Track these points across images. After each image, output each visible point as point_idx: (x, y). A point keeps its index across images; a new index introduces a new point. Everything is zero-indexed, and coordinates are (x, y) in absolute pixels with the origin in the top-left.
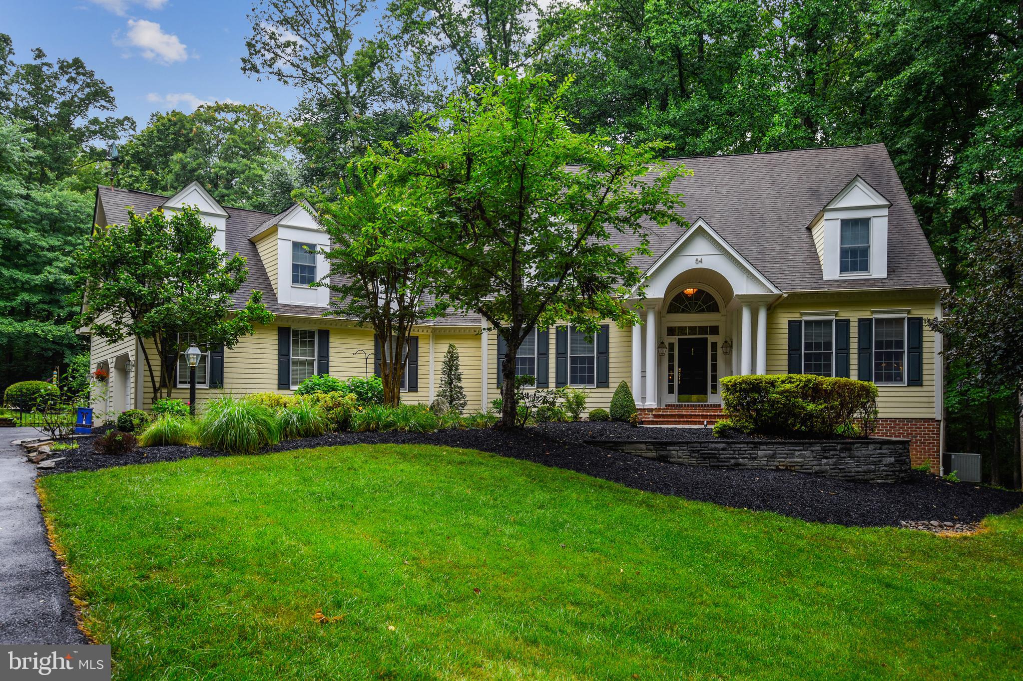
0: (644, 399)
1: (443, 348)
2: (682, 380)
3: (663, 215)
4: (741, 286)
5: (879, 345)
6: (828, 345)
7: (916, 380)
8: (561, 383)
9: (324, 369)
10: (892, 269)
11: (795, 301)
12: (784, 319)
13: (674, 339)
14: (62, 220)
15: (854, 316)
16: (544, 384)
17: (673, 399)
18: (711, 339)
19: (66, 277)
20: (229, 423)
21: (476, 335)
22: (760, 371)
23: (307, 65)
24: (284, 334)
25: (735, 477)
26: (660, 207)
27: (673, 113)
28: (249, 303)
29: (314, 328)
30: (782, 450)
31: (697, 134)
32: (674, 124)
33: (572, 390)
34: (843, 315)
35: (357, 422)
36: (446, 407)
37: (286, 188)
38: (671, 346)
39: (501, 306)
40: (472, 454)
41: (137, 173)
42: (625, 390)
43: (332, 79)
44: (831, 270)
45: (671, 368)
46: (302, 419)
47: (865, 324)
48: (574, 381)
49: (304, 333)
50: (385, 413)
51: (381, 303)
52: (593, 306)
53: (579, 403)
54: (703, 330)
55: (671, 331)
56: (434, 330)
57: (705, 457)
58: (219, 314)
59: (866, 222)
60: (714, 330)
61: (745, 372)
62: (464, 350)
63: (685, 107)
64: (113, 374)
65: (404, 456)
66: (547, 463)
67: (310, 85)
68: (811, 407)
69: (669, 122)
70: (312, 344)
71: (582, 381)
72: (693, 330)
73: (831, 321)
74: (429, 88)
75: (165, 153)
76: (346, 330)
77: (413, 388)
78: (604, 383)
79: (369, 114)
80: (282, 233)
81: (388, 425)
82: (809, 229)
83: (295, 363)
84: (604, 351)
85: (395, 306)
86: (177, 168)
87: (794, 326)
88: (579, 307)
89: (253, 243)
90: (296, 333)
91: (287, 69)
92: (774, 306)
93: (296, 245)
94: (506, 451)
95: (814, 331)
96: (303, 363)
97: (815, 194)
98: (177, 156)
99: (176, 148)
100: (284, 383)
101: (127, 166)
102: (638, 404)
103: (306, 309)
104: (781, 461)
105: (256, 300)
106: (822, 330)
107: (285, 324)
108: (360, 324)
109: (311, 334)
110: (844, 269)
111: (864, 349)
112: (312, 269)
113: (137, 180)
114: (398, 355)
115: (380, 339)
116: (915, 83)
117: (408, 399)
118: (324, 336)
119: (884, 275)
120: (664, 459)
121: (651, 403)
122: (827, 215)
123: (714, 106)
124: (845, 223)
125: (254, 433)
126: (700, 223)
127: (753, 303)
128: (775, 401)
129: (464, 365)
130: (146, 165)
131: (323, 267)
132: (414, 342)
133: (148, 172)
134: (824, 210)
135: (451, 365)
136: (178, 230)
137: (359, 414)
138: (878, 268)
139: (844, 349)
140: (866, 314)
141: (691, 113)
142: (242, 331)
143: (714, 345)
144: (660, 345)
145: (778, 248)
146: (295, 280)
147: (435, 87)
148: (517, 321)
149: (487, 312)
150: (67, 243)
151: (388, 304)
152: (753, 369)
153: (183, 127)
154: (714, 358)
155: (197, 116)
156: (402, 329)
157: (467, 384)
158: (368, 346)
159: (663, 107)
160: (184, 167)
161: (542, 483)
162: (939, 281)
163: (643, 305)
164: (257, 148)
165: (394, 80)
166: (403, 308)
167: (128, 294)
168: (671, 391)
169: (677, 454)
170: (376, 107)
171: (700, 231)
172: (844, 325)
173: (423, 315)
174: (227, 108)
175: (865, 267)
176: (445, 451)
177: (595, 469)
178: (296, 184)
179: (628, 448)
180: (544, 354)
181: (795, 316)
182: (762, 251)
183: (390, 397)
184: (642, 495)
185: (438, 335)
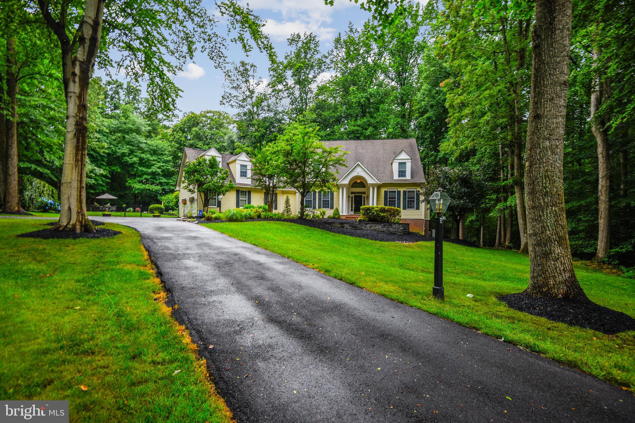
0: (343, 213)
1: (285, 196)
2: (355, 207)
3: (342, 164)
4: (370, 181)
5: (408, 198)
6: (395, 198)
7: (418, 208)
8: (319, 207)
9: (249, 202)
10: (412, 177)
11: (385, 185)
12: (383, 190)
13: (353, 195)
14: (157, 151)
15: (402, 190)
16: (314, 208)
17: (352, 213)
18: (363, 195)
19: (158, 170)
20: (233, 215)
21: (295, 193)
22: (375, 205)
23: (241, 103)
24: (238, 192)
25: (359, 232)
26: (341, 162)
27: (359, 122)
28: (229, 183)
29: (247, 190)
30: (373, 225)
31: (366, 129)
32: (359, 126)
33: (323, 210)
34: (399, 189)
35: (262, 216)
36: (286, 214)
37: (233, 142)
38: (352, 197)
39: (300, 187)
40: (293, 224)
41: (181, 134)
42: (337, 210)
43: (249, 107)
44: (396, 177)
45: (352, 204)
46: (249, 215)
47: (405, 192)
48: (323, 207)
49: (243, 191)
50: (269, 214)
51: (267, 184)
52: (325, 186)
53: (324, 213)
54: (361, 193)
55: (352, 193)
56: (282, 191)
57: (354, 227)
58: (222, 186)
59: (405, 163)
60: (364, 193)
61: (371, 205)
62: (291, 197)
63: (363, 121)
64: (188, 203)
65: (276, 223)
66: (311, 226)
67: (241, 108)
68: (382, 214)
69: (357, 126)
70: (246, 195)
71: (326, 207)
72: (358, 193)
73: (395, 191)
74: (280, 109)
75: (190, 128)
76: (256, 191)
77: (276, 209)
78: (332, 208)
79: (260, 118)
80: (237, 162)
81: (271, 217)
82: (392, 164)
83: (241, 200)
84: (332, 199)
85: (271, 185)
86: (194, 133)
87: (386, 192)
88: (322, 187)
89: (228, 164)
90: (241, 192)
91: (235, 104)
92: (379, 187)
93: (241, 165)
94: (301, 224)
95: (391, 194)
96: (243, 200)
97: (395, 153)
98: (194, 129)
99: (194, 125)
100: (238, 206)
101: (177, 132)
102: (341, 214)
103: (244, 185)
104: (373, 228)
105: (231, 182)
106: (393, 194)
107: (238, 189)
108: (262, 190)
109: (246, 192)
110: (399, 176)
111: (404, 199)
112: (246, 173)
113: (181, 137)
114: (272, 199)
115: (266, 194)
116: (429, 118)
117: (274, 211)
118: (249, 192)
119: (410, 178)
120: (343, 227)
121: (345, 214)
122: (395, 161)
123: (372, 121)
124: (400, 163)
125: (239, 218)
126: (358, 162)
127: (373, 186)
128: (374, 213)
129: (291, 202)
130: (184, 132)
131: (249, 174)
132: (276, 194)
133: (184, 134)
134: (394, 159)
135: (287, 202)
136: (210, 162)
137: (263, 214)
138: (408, 176)
139: (399, 199)
140: (405, 189)
141: (365, 122)
142: (227, 191)
143: (364, 197)
144: (349, 197)
145: (382, 169)
146: (241, 176)
147: (282, 109)
148: (304, 190)
149: (297, 188)
150: (159, 159)
151: (269, 184)
152: (373, 205)
153: (196, 119)
154: (364, 201)
155: (202, 116)
156: (273, 191)
157: (292, 208)
158: (262, 196)
159: (356, 120)
160: (196, 132)
161: (309, 230)
162: (424, 181)
163: (343, 186)
164: (221, 125)
165: (268, 106)
166: (273, 185)
167: (197, 181)
168: (352, 210)
169: (346, 226)
170: (263, 115)
171: (358, 165)
172: (399, 192)
173: (279, 188)
174: (210, 112)
175: (405, 176)
176: (285, 223)
177: (323, 228)
178: (236, 141)
179: (333, 224)
180: (315, 199)
181: (386, 189)
182: (378, 170)
183: (270, 210)
184: (333, 233)
185: (283, 193)
